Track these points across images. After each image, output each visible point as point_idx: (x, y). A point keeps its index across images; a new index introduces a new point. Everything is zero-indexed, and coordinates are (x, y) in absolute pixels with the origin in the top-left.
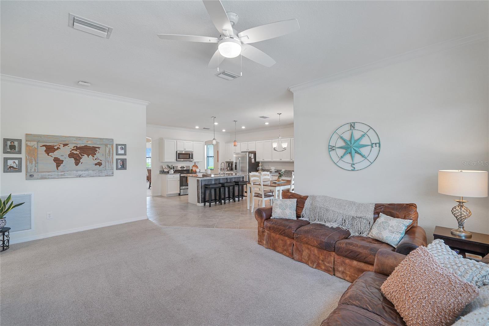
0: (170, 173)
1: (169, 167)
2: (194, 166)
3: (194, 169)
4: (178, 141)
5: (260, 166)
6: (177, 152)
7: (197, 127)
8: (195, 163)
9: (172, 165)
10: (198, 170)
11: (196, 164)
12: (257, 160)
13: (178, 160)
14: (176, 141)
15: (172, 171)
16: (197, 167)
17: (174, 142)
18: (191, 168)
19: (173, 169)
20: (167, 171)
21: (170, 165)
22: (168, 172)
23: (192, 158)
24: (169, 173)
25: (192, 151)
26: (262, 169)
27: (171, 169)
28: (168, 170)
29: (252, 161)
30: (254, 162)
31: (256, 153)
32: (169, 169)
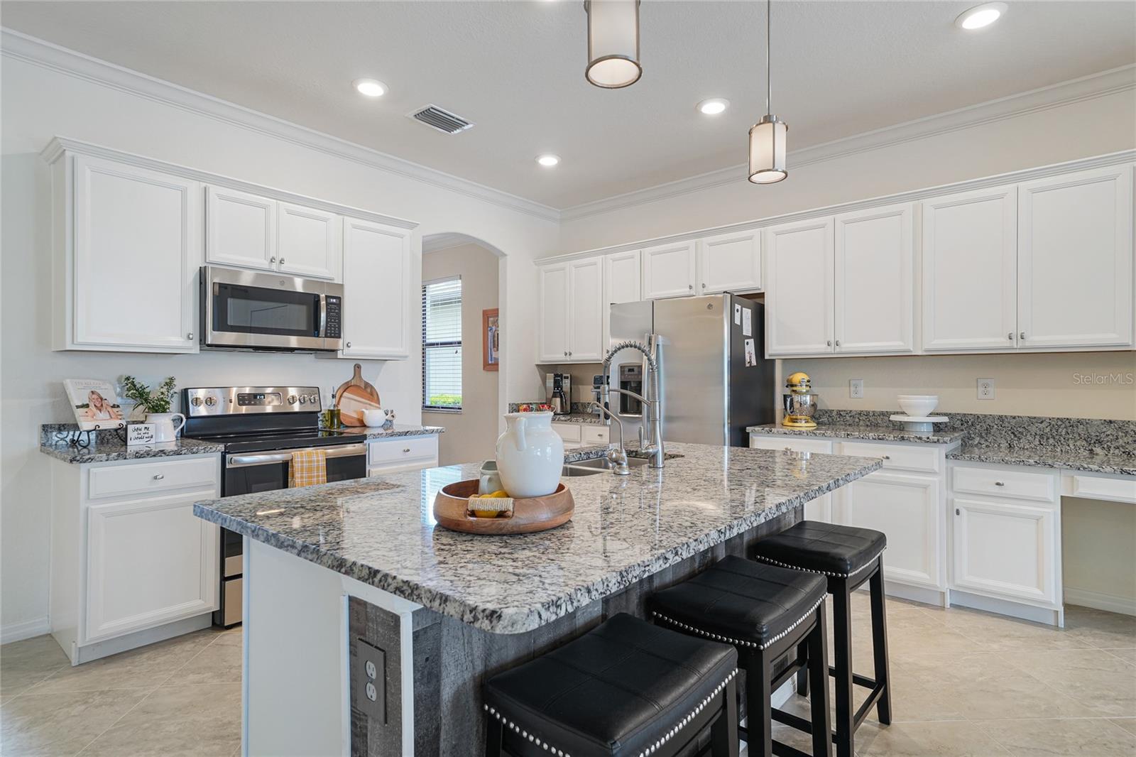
0: (134, 444)
1: (139, 394)
2: (347, 387)
3: (350, 407)
4: (214, 190)
5: (804, 389)
6: (202, 273)
7: (371, 89)
8: (358, 367)
9: (170, 383)
10: (375, 416)
11: (367, 375)
12: (774, 348)
13: (213, 337)
14: (194, 188)
15: (164, 429)
16: (369, 393)
17: (184, 192)
18: (327, 404)
19: (174, 405)
20: (113, 424)
21: (151, 379)
22: (114, 441)
23: (335, 330)
24: (124, 441)
25: (338, 281)
26: (814, 405)
27: (159, 407)
28: (119, 416)
29: (747, 359)
30: (754, 363)
31: (764, 305)
32: (131, 411)
